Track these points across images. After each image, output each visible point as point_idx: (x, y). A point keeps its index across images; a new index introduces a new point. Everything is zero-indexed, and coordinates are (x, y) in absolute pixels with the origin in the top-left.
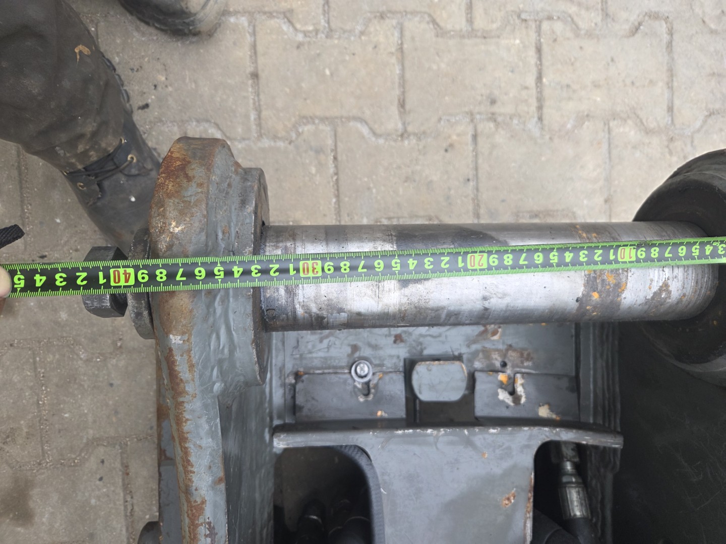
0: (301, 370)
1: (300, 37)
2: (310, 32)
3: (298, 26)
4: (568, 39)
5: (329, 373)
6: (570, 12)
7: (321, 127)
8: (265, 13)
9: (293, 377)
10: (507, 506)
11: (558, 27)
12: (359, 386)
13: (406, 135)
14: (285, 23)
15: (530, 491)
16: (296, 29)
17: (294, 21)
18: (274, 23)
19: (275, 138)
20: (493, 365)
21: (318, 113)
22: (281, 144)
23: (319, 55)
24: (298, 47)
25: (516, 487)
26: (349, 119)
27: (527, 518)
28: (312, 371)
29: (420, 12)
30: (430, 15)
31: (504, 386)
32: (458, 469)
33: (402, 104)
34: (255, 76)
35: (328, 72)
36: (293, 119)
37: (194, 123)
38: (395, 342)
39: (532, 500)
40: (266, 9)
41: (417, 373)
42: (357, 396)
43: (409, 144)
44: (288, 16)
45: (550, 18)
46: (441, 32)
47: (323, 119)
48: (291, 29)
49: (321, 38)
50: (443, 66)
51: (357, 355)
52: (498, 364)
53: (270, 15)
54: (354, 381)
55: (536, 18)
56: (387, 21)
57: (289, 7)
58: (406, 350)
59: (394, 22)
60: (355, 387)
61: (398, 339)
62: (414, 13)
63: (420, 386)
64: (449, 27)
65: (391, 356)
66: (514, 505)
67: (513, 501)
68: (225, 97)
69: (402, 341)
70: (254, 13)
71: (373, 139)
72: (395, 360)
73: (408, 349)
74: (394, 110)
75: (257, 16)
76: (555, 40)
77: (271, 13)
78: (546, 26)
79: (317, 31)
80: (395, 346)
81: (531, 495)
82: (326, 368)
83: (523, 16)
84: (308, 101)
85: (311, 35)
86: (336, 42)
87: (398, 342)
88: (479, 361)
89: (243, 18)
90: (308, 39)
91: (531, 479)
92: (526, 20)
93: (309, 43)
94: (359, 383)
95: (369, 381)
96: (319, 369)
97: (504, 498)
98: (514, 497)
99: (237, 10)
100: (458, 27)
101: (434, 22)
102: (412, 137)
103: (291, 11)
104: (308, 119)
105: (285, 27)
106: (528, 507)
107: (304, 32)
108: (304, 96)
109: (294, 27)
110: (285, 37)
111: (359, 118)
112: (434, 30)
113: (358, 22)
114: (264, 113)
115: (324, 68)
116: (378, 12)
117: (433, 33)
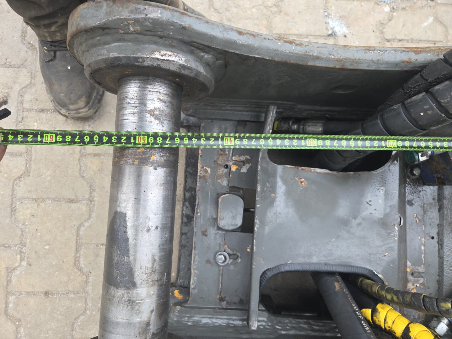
0: (218, 296)
1: (24, 263)
2: (21, 257)
3: (17, 264)
4: (36, 91)
5: (222, 278)
6: (19, 89)
7: (82, 253)
8: (8, 285)
9: (222, 302)
10: (306, 183)
11: (27, 97)
12: (231, 261)
13: (91, 199)
14: (14, 272)
15: (298, 169)
16: (19, 266)
17: (14, 267)
18: (14, 280)
19: (87, 282)
20: (226, 173)
21: (73, 255)
22: (91, 279)
23: (36, 252)
24: (30, 265)
25: (294, 177)
26: (78, 235)
27: (314, 171)
28: (220, 290)
29: (13, 185)
30: (15, 180)
31: (239, 168)
32: (280, 214)
33: (72, 201)
34: (46, 293)
35: (47, 247)
36: (76, 270)
37: (74, 332)
38: (206, 236)
39: (303, 168)
40: (5, 284)
41: (225, 226)
42: (237, 263)
43: (97, 197)
44: (10, 271)
45: (22, 102)
46: (26, 173)
47: (77, 251)
48: (19, 269)
49: (25, 250)
50: (48, 173)
51: (212, 261)
52: (226, 170)
53: (9, 281)
54: (228, 263)
55: (22, 111)
56: (17, 207)
57: (4, 270)
58: (212, 229)
59: (18, 203)
60: (231, 263)
61: (204, 234)
62: (13, 190)
63: (233, 225)
64: (23, 168)
65: (215, 238)
66: (306, 179)
67: (303, 180)
68: (58, 313)
69: (206, 231)
70: (7, 292)
71: (92, 219)
72: (218, 236)
73: (211, 227)
74: (74, 206)
75: (9, 290)
76: (36, 99)
77: (8, 281)
78: (26, 105)
79: (21, 252)
80: (208, 236)
81: (300, 168)
82: (219, 281)
83: (20, 119)
84: (65, 260)
85: (23, 256)
86: (28, 241)
87: (206, 233)
88: (223, 182)
89: (10, 298)
90: (26, 258)
91: (291, 167)
92: (23, 118)
93: (28, 258)
94: (229, 261)
95: (228, 254)
96: (219, 285)
97: (301, 185)
98: (301, 179)
99: (5, 302)
100: (24, 162)
101: (19, 178)
102: (93, 195)
103: (7, 268)
104: (76, 260)
105: (17, 272)
106: (308, 170)
107: (21, 261)
108: (61, 263)
109: (17, 267)
110: (23, 272)
111: (78, 228)
112: (25, 177)
113: (17, 226)
114: (70, 289)
115: (44, 249)
116: (11, 213)
117: (27, 178)
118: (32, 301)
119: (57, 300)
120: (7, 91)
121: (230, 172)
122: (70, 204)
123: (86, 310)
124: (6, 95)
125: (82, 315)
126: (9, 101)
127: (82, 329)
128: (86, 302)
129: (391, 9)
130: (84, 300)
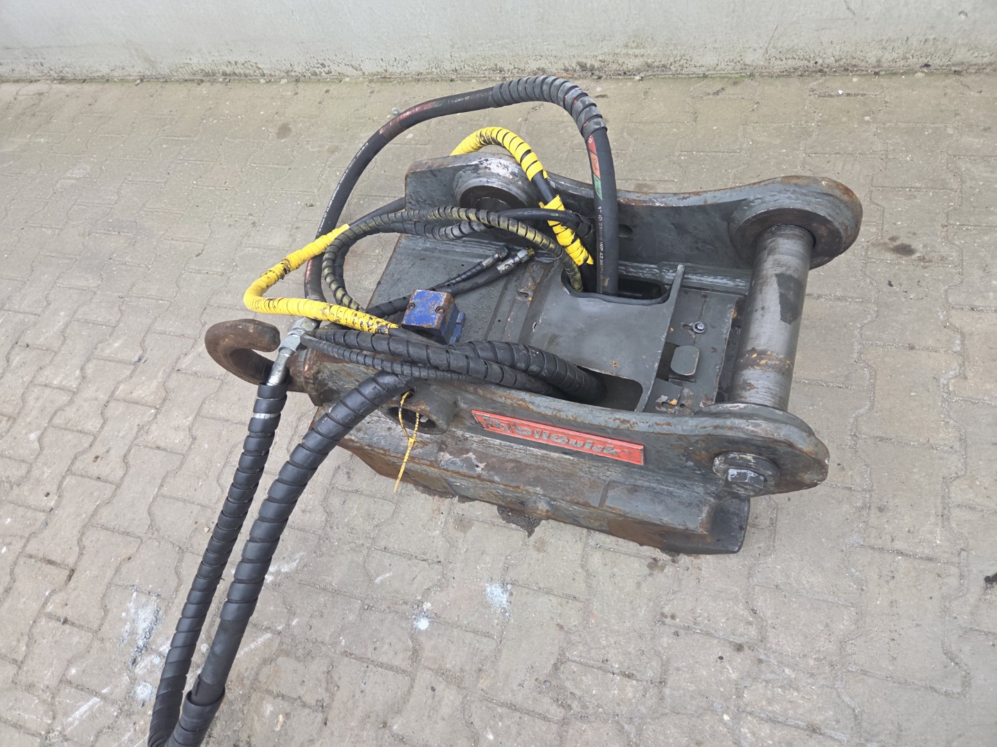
1: (943, 381)
2: (948, 388)
3: (953, 381)
4: (940, 588)
5: (702, 312)
7: (867, 383)
8: (964, 362)
9: (705, 294)
11: (953, 582)
12: (691, 324)
14: (956, 373)
15: (617, 375)
17: (957, 379)
18: (956, 366)
19: (860, 353)
20: (683, 400)
21: (878, 382)
22: (855, 355)
23: (928, 390)
24: (935, 378)
25: (621, 368)
26: (873, 402)
27: (602, 371)
28: (705, 304)
29: (966, 469)
30: (963, 476)
31: (668, 401)
33: (882, 439)
34: (912, 348)
35: (912, 394)
36: (875, 366)
37: (876, 309)
40: (967, 363)
41: (694, 348)
42: (685, 321)
44: (961, 376)
45: (962, 576)
46: (947, 481)
47: (874, 385)
49: (942, 395)
50: (916, 477)
51: (710, 327)
52: (683, 402)
53: (962, 365)
54: (694, 322)
56: (958, 443)
57: (969, 377)
59: (957, 448)
60: (691, 322)
61: (714, 350)
62: (966, 464)
63: (685, 349)
64: (953, 488)
66: (611, 366)
68: (895, 328)
69: (712, 352)
70: (964, 356)
71: (854, 416)
74: (880, 434)
75: (961, 357)
76: (939, 576)
77: (964, 366)
78: (955, 571)
79: (948, 393)
80: (711, 347)
82: (705, 311)
83: (963, 553)
84: (889, 377)
85: (945, 388)
88: (688, 392)
89: (959, 349)
90: (942, 386)
91: (623, 377)
92: (959, 555)
93: (939, 386)
94: (693, 324)
95: (692, 330)
96: (706, 308)
98: (615, 366)
99: (966, 346)
100: (952, 495)
102: (853, 442)
103: (965, 378)
104: (874, 376)
105: (952, 373)
106: (607, 372)
107: (948, 384)
108: (893, 376)
109: (951, 379)
110: (944, 372)
111: (873, 409)
112: (949, 477)
113: (956, 422)
114: (881, 349)
115: (916, 392)
116: (966, 438)
117: (947, 475)
118: (930, 342)
119: (897, 340)
120: (988, 597)
121: (679, 400)
122: (883, 435)
123: (861, 328)
124: (989, 591)
125: (865, 324)
126: (982, 583)
127: (865, 311)
128: (861, 335)
129: (422, 606)
130: (863, 336)
